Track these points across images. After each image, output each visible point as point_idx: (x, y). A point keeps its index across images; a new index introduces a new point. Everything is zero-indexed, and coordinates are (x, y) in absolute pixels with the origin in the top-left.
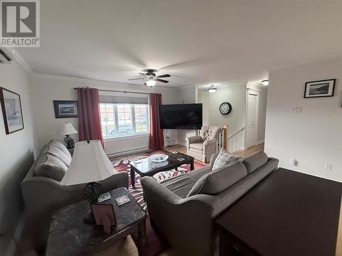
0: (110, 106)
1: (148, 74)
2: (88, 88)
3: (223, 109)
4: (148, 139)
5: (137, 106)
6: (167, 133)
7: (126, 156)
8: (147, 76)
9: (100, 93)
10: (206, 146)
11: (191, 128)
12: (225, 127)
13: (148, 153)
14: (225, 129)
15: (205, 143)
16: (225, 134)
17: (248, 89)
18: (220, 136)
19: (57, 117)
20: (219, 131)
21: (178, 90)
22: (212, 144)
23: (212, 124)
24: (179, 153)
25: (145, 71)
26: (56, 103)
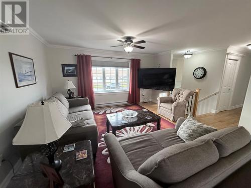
0: (100, 69)
1: (126, 41)
2: (84, 55)
3: (197, 73)
4: (127, 95)
5: (120, 69)
6: (143, 92)
7: (110, 107)
8: (125, 43)
9: (93, 59)
10: (175, 107)
11: (164, 89)
12: (197, 91)
13: (126, 107)
14: (197, 93)
15: (175, 104)
16: (196, 97)
17: (228, 54)
18: (191, 99)
19: (64, 76)
20: (190, 94)
21: (155, 56)
22: (182, 106)
23: (184, 87)
24: (148, 111)
25: (124, 38)
26: (63, 66)
